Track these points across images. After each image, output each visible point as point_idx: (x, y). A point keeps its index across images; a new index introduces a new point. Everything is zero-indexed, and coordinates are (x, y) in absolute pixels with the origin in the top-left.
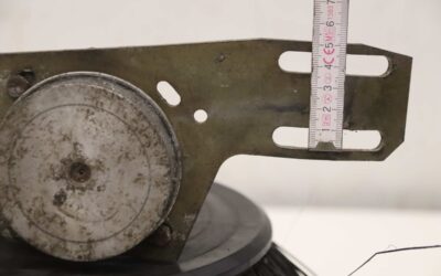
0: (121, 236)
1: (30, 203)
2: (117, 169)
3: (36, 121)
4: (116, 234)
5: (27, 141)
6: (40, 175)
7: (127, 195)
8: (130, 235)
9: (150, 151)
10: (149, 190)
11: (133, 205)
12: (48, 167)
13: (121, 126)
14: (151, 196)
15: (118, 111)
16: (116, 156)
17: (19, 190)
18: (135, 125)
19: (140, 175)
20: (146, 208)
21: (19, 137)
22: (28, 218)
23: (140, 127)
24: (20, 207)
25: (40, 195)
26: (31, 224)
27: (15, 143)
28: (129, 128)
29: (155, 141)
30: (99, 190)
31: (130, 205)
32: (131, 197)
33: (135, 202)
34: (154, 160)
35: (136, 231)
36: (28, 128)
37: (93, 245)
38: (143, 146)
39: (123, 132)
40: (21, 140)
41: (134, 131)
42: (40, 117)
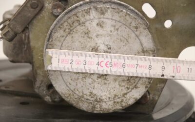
0: (137, 33)
1: (123, 88)
2: (96, 39)
3: (72, 88)
4: (137, 36)
5: (85, 93)
6: (105, 84)
7: (111, 31)
8: (136, 28)
9: (82, 20)
10: (107, 18)
11: (117, 27)
12: (100, 80)
13: (69, 38)
14: (110, 17)
15: (59, 41)
16: (88, 40)
17: (115, 96)
18: (67, 30)
19: (97, 24)
20: (118, 19)
21: (83, 97)
22: (132, 89)
23: (68, 27)
24: (126, 94)
25: (117, 83)
26: (136, 87)
27: (87, 99)
28: (70, 33)
29: (76, 18)
30: (110, 48)
31: (117, 29)
32: (112, 29)
33: (115, 26)
34: (87, 17)
35: (134, 24)
36: (77, 92)
37: (145, 49)
38: (79, 24)
39: (72, 37)
40: (85, 96)
41: (71, 30)
42: (69, 86)
